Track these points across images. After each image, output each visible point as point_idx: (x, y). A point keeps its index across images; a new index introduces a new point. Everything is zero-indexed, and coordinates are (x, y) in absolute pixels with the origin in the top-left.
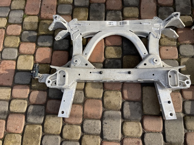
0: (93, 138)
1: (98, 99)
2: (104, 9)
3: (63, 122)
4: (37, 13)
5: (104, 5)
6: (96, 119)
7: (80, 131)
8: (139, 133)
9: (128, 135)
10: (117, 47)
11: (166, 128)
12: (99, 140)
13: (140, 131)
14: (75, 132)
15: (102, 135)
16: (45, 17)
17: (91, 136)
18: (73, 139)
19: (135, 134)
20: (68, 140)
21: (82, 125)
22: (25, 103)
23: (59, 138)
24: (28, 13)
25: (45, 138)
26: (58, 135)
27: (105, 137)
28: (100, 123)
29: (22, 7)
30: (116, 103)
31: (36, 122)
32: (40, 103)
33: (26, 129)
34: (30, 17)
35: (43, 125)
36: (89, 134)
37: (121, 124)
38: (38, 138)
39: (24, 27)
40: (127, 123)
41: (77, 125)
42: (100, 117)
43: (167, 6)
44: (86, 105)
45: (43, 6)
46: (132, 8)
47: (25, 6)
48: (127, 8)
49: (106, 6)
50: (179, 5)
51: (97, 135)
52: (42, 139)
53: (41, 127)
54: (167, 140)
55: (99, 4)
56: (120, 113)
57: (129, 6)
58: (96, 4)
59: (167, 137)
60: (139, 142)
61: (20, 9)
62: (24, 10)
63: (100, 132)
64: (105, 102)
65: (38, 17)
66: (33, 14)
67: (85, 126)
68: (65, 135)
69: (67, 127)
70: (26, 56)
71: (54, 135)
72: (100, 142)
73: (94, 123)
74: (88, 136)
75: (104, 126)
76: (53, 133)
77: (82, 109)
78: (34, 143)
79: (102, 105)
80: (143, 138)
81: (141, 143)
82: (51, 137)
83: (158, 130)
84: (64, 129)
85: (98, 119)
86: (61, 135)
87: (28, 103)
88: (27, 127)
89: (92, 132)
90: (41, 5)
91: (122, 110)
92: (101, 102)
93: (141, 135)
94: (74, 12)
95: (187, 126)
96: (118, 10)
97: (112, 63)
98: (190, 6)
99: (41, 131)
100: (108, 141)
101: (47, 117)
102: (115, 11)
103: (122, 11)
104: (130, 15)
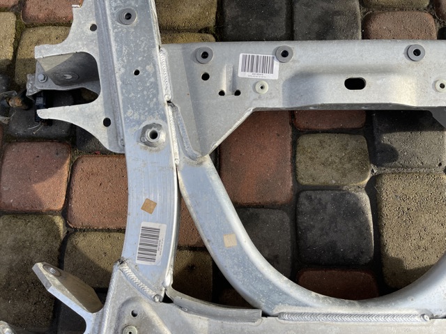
10: (346, 137)
16: (41, 16)
65: (17, 15)
97: (330, 208)
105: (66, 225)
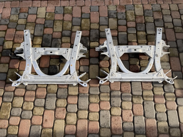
0: (40, 108)
1: (44, 87)
2: (51, 38)
3: (23, 101)
4: (12, 39)
5: (51, 35)
6: (42, 99)
7: (33, 105)
8: (65, 105)
9: (59, 106)
10: (57, 59)
11: (79, 102)
12: (43, 109)
13: (65, 104)
14: (30, 106)
15: (45, 107)
16: (17, 42)
17: (39, 108)
18: (28, 109)
19: (62, 106)
20: (26, 110)
21: (34, 102)
22: (2, 91)
23: (21, 109)
24: (7, 39)
25: (13, 109)
26: (20, 108)
27: (46, 108)
28: (44, 100)
29: (3, 36)
30: (54, 90)
31: (8, 101)
32: (11, 91)
33: (2, 105)
34: (8, 42)
35: (12, 102)
36: (38, 107)
37: (55, 100)
38: (9, 109)
39: (4, 48)
40: (59, 100)
41: (31, 102)
42: (44, 97)
43: (86, 37)
44: (37, 91)
45: (16, 35)
46: (67, 37)
47: (5, 35)
48: (64, 37)
49: (52, 36)
50: (92, 36)
51: (42, 107)
52: (11, 110)
53: (11, 104)
54: (79, 108)
55: (48, 35)
56: (56, 95)
57: (65, 36)
58: (47, 35)
59: (79, 106)
60: (64, 110)
61: (2, 37)
62: (4, 37)
63: (44, 105)
64: (48, 89)
65: (13, 42)
66: (10, 40)
67: (35, 102)
68: (24, 108)
69: (25, 103)
70: (4, 64)
71: (18, 107)
72: (43, 111)
73: (41, 100)
74: (37, 107)
75: (46, 102)
76: (18, 106)
77: (35, 93)
78: (7, 112)
79: (46, 91)
80: (66, 107)
81: (65, 110)
82: (16, 109)
83: (74, 103)
84: (24, 104)
85: (43, 98)
86: (22, 108)
87: (4, 91)
88: (3, 103)
89: (39, 105)
90: (15, 35)
91: (57, 93)
92: (45, 89)
93: (66, 106)
94: (34, 39)
95: (90, 100)
96: (59, 38)
97: (53, 68)
98: (98, 37)
99: (11, 106)
100: (48, 110)
101: (15, 98)
102: (58, 38)
103: (61, 39)
104: (65, 41)
105: (18, 70)
